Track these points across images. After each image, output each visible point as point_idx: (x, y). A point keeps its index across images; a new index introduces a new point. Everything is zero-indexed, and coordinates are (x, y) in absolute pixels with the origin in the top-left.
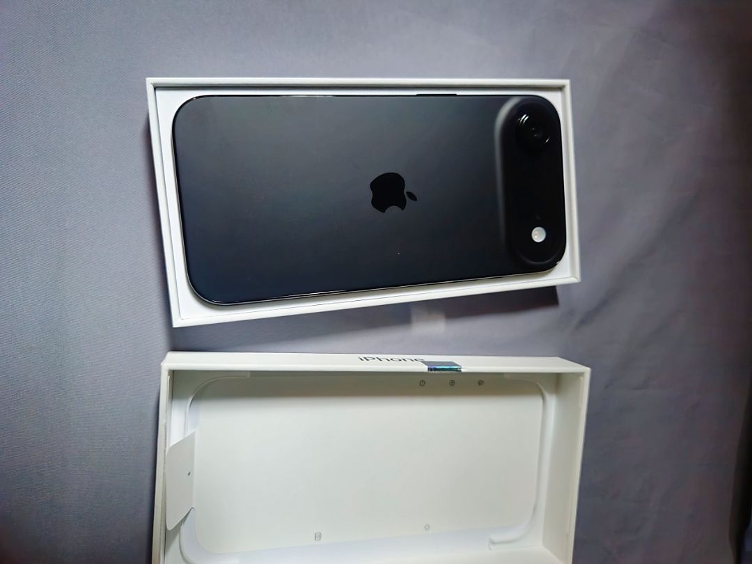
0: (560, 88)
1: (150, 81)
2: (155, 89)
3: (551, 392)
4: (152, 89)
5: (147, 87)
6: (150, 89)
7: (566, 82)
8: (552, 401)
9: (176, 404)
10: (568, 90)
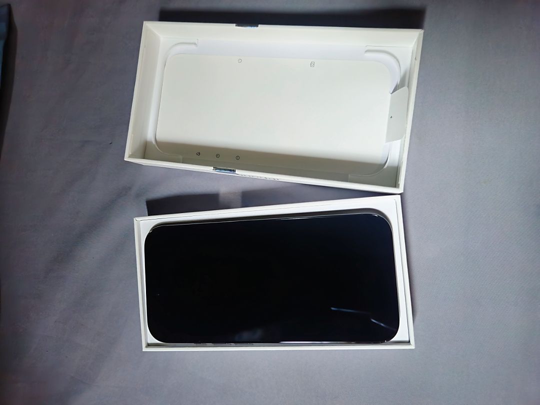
0: (149, 345)
1: (412, 346)
2: (409, 341)
3: (151, 142)
4: (411, 341)
5: (414, 343)
6: (412, 342)
7: (145, 349)
8: (150, 136)
9: (396, 164)
10: (144, 345)
